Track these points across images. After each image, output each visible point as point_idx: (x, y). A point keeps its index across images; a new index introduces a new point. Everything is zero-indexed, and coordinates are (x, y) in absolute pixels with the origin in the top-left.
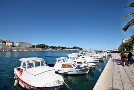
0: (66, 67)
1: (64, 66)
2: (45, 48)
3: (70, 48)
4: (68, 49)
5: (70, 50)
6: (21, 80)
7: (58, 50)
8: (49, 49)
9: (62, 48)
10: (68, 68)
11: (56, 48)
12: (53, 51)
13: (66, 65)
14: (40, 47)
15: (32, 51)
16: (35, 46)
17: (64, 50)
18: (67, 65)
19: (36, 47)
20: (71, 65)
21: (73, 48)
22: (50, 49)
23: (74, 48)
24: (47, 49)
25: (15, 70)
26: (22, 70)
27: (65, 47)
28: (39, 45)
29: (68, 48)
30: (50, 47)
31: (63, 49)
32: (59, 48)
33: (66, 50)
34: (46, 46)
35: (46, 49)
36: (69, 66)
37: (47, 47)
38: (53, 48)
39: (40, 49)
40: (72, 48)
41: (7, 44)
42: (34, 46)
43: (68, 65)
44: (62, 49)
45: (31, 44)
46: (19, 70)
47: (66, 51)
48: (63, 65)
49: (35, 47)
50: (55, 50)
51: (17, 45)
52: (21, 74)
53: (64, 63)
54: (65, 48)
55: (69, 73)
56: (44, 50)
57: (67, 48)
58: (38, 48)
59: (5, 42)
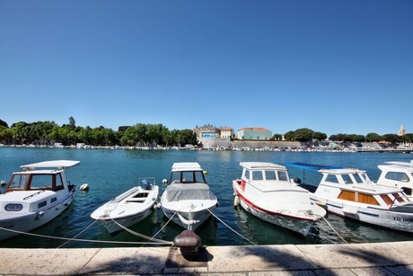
0: (353, 200)
1: (346, 194)
2: (314, 141)
6: (243, 197)
7: (366, 146)
8: (328, 144)
9: (393, 140)
10: (359, 201)
11: (359, 140)
12: (346, 150)
13: (353, 192)
14: (297, 140)
16: (280, 137)
17: (403, 147)
18: (356, 194)
20: (371, 196)
22: (333, 144)
24: (321, 146)
25: (235, 182)
26: (244, 182)
28: (291, 133)
30: (333, 138)
31: (394, 145)
32: (372, 138)
34: (317, 133)
35: (316, 144)
36: (367, 198)
37: (321, 137)
38: (346, 140)
39: (297, 144)
41: (223, 134)
42: (278, 137)
43: (360, 193)
44: (391, 146)
45: (271, 133)
46: (239, 183)
48: (344, 191)
49: (281, 140)
50: (353, 147)
51: (240, 135)
52: (243, 189)
53: (349, 187)
55: (363, 218)
56: (309, 146)
58: (290, 143)
59: (219, 131)
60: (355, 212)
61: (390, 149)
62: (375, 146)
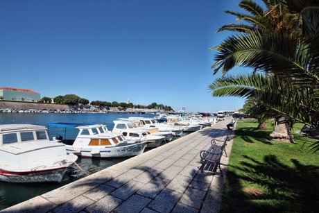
0: (97, 145)
1: (94, 142)
2: (80, 105)
3: (143, 107)
4: (138, 110)
5: (142, 110)
7: (112, 110)
8: (89, 107)
9: (124, 106)
10: (101, 145)
11: (108, 105)
12: (101, 112)
13: (98, 139)
14: (66, 103)
15: (41, 113)
16: (50, 100)
17: (128, 110)
18: (100, 140)
19: (53, 102)
20: (107, 140)
21: (150, 107)
22: (93, 108)
23: (153, 106)
24: (85, 109)
27: (131, 104)
28: (61, 97)
29: (139, 107)
30: (93, 103)
31: (125, 109)
32: (115, 105)
33: (134, 110)
34: (82, 99)
35: (81, 108)
37: (85, 102)
38: (101, 105)
39: (66, 107)
40: (147, 107)
42: (47, 100)
43: (102, 139)
44: (123, 109)
45: (39, 95)
47: (133, 113)
48: (92, 140)
49: (50, 102)
50: (105, 110)
53: (96, 136)
54: (131, 106)
55: (103, 155)
56: (76, 109)
57: (136, 107)
58: (59, 105)
60: (98, 152)
61: (122, 111)
62: (116, 110)
